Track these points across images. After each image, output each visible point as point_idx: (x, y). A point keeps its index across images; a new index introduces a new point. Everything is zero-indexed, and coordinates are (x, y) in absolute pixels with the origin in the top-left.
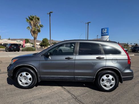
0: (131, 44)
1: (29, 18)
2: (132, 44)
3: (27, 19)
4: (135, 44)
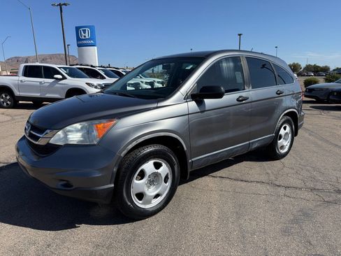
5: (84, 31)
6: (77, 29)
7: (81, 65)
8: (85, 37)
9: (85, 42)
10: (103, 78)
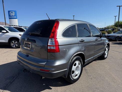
5: (12, 13)
6: (9, 12)
7: (14, 26)
8: (12, 15)
9: (12, 17)
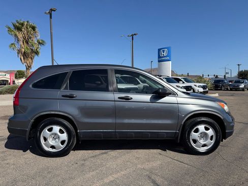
0: (208, 76)
1: (14, 26)
2: (210, 77)
3: (9, 28)
4: (214, 75)
6: (159, 50)
8: (163, 55)
9: (163, 58)
10: (183, 83)
